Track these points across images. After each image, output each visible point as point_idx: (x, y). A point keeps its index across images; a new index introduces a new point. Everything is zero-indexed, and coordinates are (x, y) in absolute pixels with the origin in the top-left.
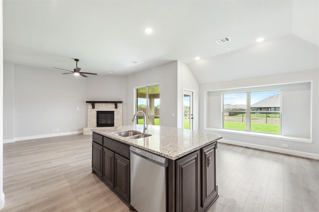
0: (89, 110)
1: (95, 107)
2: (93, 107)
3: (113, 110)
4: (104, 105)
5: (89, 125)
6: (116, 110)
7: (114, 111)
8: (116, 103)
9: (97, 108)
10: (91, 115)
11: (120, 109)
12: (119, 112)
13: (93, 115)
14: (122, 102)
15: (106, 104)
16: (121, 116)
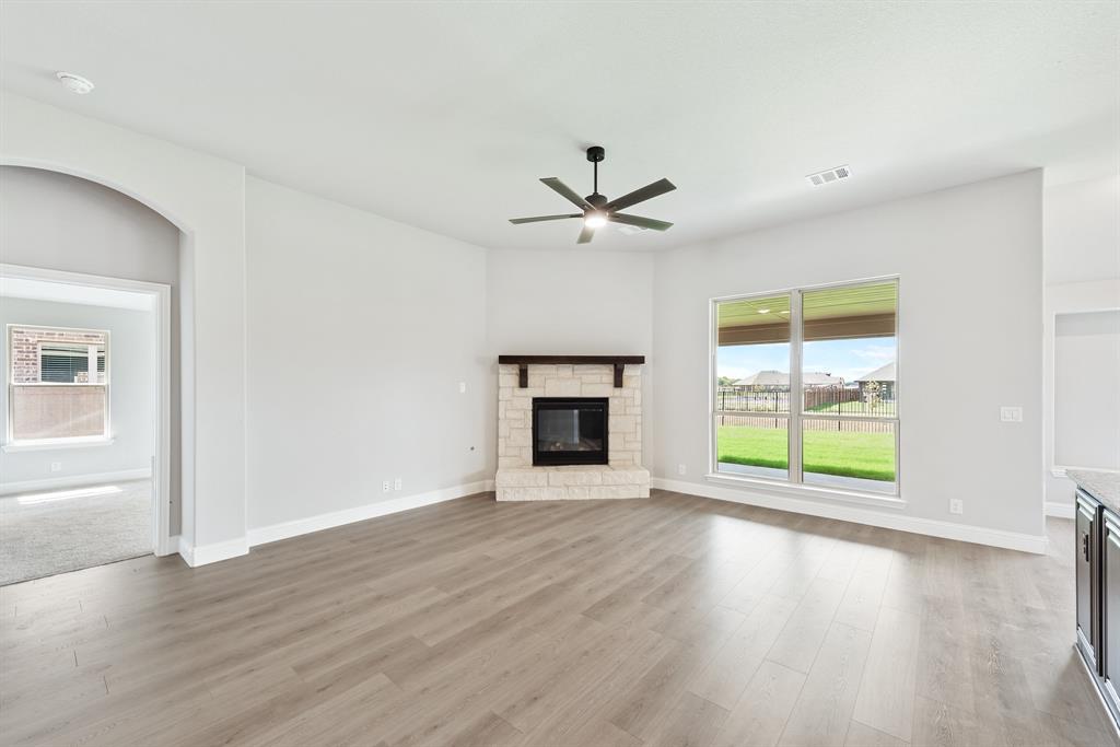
0: (504, 394)
1: (531, 380)
2: (523, 383)
3: (606, 396)
4: (565, 371)
5: (505, 456)
6: (618, 391)
7: (605, 401)
8: (618, 364)
9: (540, 387)
10: (511, 415)
11: (634, 389)
12: (629, 402)
13: (519, 415)
14: (643, 357)
15: (576, 367)
16: (639, 419)
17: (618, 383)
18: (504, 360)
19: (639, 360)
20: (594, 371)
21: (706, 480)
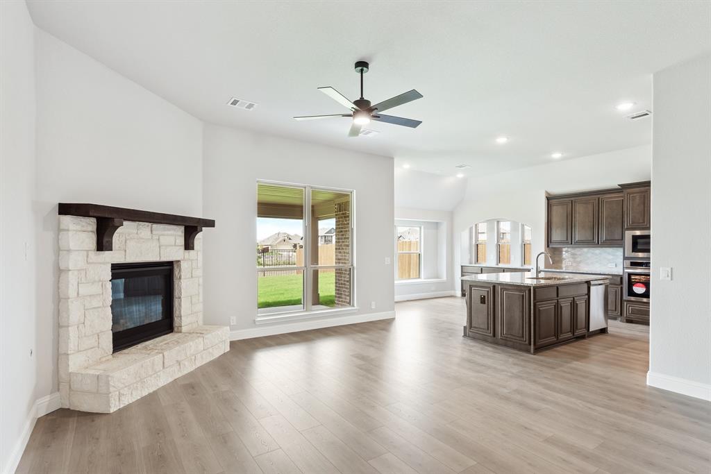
0: (76, 260)
3: (177, 259)
4: (145, 230)
6: (186, 254)
9: (119, 250)
10: (84, 289)
12: (194, 264)
13: (96, 289)
14: (214, 221)
15: (155, 226)
16: (201, 280)
17: (189, 246)
18: (65, 209)
19: (211, 224)
20: (169, 232)
21: (254, 324)
